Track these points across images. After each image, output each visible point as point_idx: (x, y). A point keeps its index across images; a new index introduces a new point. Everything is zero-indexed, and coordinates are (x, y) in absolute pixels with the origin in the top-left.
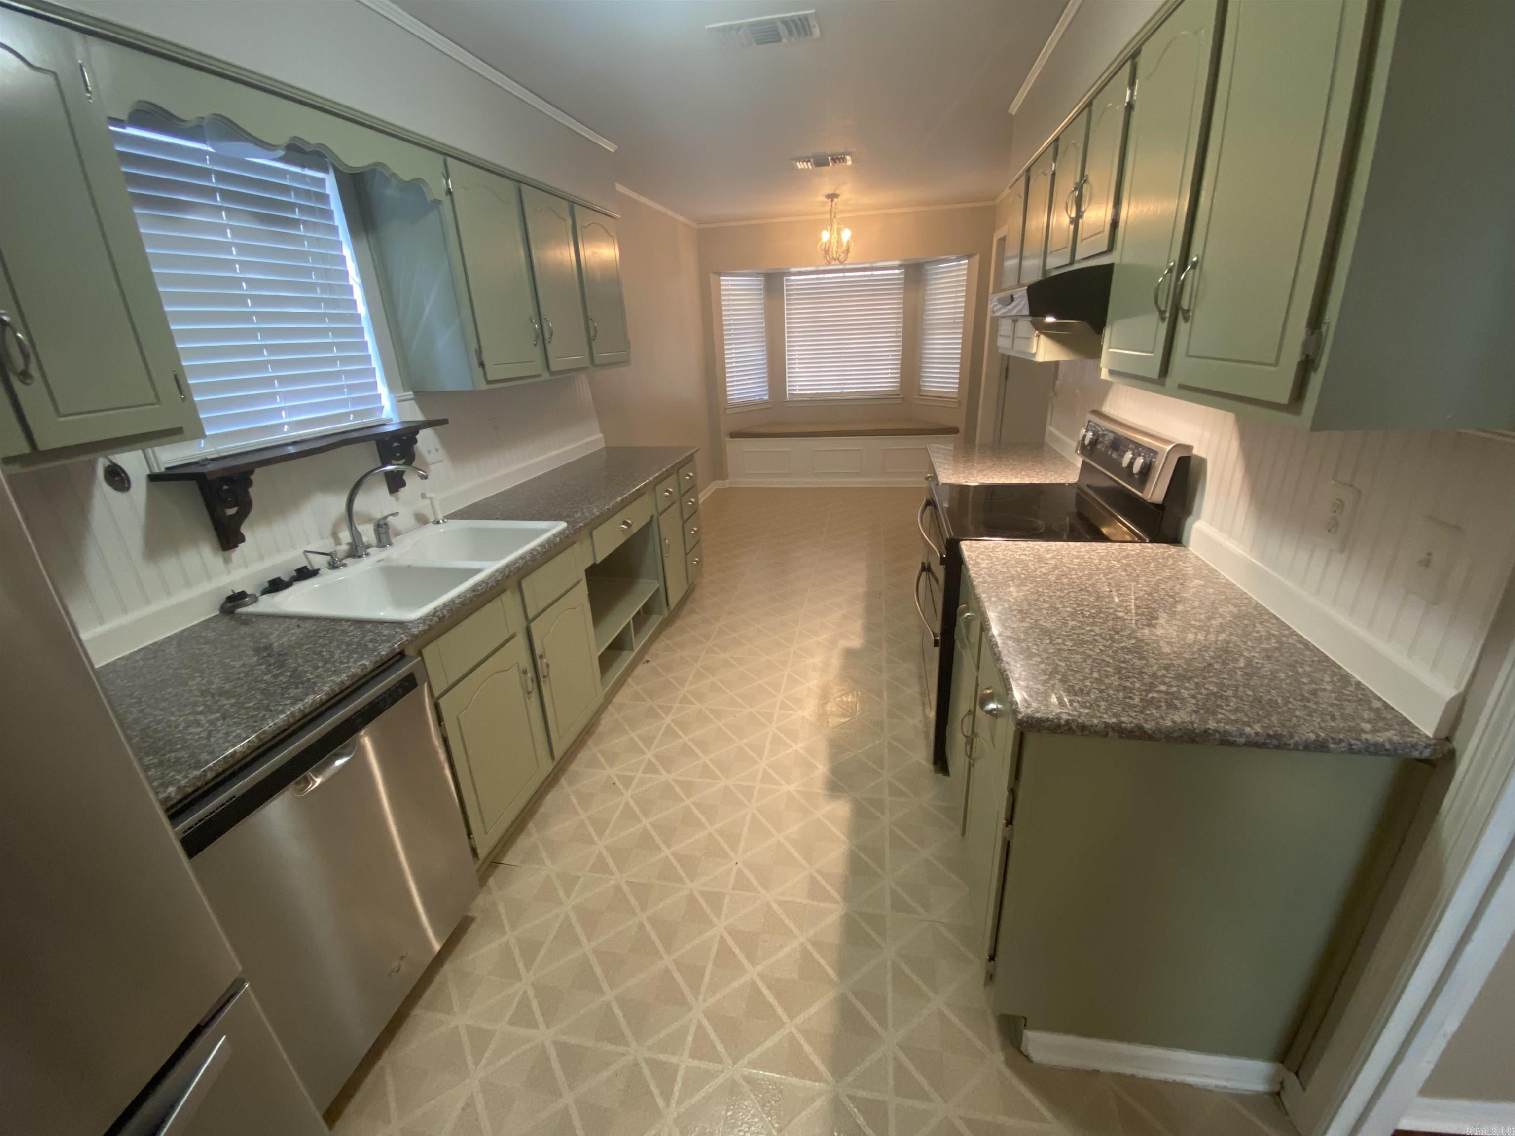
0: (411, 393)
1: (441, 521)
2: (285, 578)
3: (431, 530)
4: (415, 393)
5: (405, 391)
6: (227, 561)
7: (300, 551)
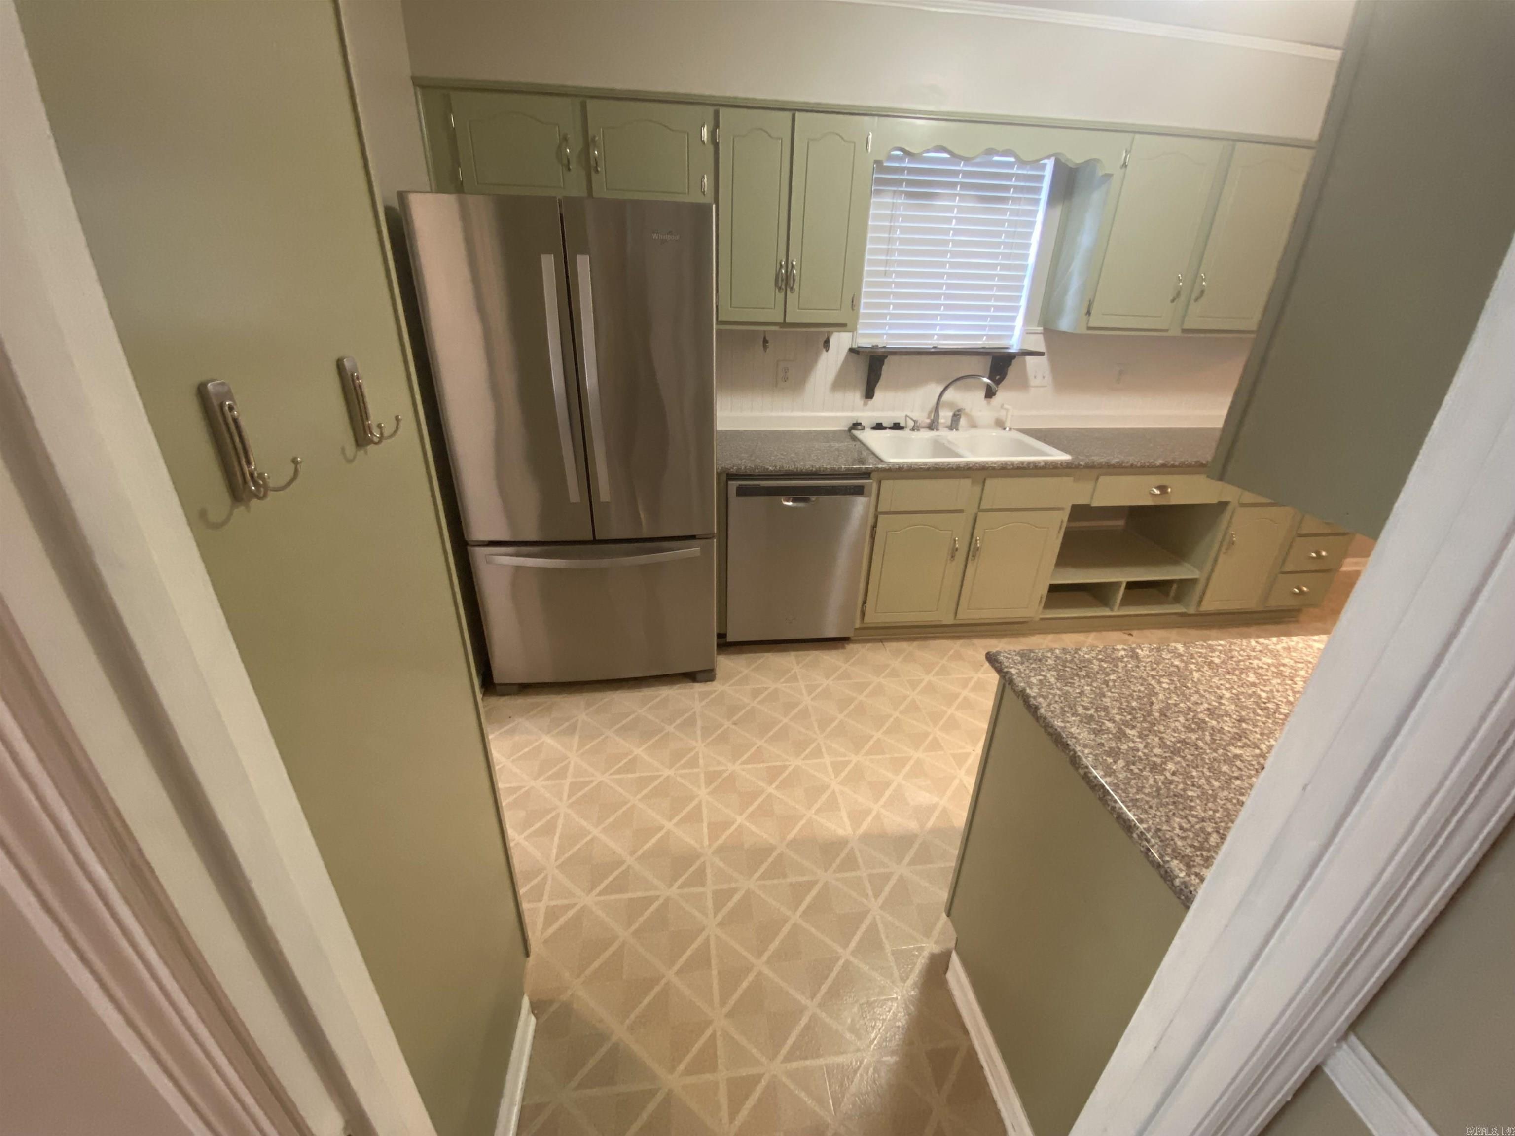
0: (1042, 328)
1: (1007, 429)
2: (885, 425)
3: (996, 433)
4: (1045, 329)
5: (1038, 326)
6: (865, 404)
7: (904, 414)
